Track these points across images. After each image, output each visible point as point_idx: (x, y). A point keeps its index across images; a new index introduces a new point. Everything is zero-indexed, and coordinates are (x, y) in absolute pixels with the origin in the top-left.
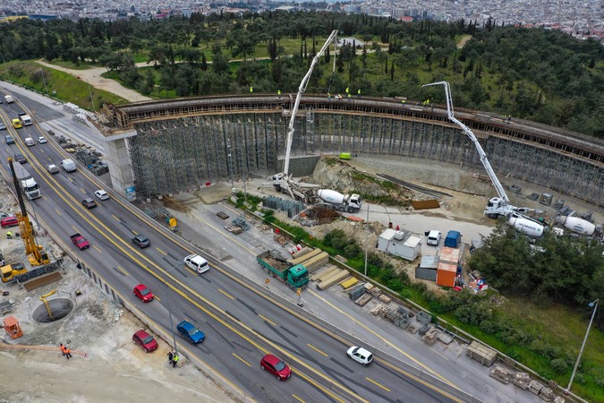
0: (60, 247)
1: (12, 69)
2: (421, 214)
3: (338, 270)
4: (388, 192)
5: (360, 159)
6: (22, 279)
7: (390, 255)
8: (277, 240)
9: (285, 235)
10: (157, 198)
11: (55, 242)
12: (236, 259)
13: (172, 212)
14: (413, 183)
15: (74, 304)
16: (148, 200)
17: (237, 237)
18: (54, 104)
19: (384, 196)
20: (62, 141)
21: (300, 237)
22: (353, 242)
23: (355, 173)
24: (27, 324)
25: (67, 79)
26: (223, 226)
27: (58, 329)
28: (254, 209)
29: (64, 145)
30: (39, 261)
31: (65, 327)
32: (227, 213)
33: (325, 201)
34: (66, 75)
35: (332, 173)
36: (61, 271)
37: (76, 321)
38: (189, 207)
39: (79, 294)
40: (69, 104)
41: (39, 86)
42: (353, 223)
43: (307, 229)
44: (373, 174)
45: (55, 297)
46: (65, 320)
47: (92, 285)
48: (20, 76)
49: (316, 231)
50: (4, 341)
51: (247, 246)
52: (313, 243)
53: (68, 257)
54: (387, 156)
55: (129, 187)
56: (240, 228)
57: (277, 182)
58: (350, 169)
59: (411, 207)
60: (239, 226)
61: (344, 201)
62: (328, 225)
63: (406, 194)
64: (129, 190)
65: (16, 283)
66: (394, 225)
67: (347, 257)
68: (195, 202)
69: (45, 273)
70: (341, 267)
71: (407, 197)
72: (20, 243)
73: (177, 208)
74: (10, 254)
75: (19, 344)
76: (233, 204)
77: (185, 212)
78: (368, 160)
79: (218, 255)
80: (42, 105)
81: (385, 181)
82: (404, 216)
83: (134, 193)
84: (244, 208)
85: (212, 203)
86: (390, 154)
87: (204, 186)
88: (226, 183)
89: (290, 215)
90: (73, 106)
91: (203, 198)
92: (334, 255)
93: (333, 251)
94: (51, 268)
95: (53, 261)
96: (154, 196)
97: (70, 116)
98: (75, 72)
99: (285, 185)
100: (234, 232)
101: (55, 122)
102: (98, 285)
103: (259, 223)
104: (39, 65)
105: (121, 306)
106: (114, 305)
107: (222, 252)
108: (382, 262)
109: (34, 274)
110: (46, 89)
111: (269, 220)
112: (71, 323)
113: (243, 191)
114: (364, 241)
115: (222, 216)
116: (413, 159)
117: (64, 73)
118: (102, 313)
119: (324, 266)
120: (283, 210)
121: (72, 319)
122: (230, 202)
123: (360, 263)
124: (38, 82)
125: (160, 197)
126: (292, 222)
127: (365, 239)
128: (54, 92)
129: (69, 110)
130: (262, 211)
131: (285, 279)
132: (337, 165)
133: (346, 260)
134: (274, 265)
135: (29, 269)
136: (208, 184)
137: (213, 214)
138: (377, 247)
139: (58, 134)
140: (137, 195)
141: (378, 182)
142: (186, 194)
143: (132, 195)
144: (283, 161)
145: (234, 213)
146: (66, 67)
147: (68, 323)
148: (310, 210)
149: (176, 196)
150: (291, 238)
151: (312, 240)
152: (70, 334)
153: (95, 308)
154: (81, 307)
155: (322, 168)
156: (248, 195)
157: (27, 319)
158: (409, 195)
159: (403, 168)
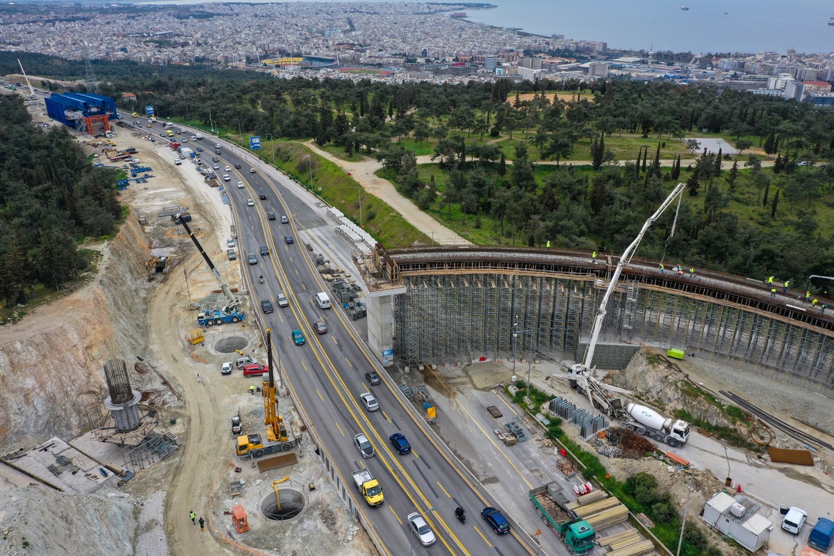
0: (300, 418)
1: (279, 150)
2: (781, 470)
3: (638, 537)
4: (734, 423)
5: (698, 361)
6: (256, 454)
7: (720, 533)
8: (561, 467)
9: (573, 462)
10: (417, 367)
11: (296, 409)
12: (503, 485)
13: (434, 394)
14: (776, 415)
15: (306, 502)
16: (407, 369)
17: (508, 449)
18: (318, 205)
19: (726, 429)
20: (320, 262)
21: (592, 471)
22: (666, 499)
23: (687, 383)
24: (255, 515)
25: (336, 173)
26: (493, 427)
27: (285, 532)
28: (537, 410)
29: (321, 268)
30: (277, 436)
31: (293, 531)
32: (501, 408)
33: (636, 421)
34: (337, 168)
35: (652, 377)
36: (297, 453)
37: (305, 526)
38: (454, 389)
39: (312, 489)
40: (335, 210)
41: (304, 178)
42: (671, 468)
43: (604, 461)
44: (714, 390)
45: (286, 486)
46: (294, 521)
47: (327, 481)
48: (286, 161)
49: (617, 467)
50: (229, 533)
51: (520, 468)
52: (610, 486)
53: (307, 433)
54: (741, 363)
55: (387, 349)
56: (515, 437)
57: (573, 376)
58: (681, 376)
59: (766, 456)
60: (513, 435)
61: (663, 427)
62: (635, 462)
63: (761, 433)
64: (386, 353)
65: (249, 457)
66: (734, 484)
67: (654, 519)
68: (463, 383)
69: (280, 451)
70: (645, 535)
71: (762, 438)
72: (259, 402)
73: (440, 388)
74: (248, 415)
75: (244, 541)
76: (510, 395)
77: (449, 395)
78: (710, 366)
79: (480, 472)
80: (304, 204)
81: (731, 407)
82: (753, 469)
83: (391, 357)
84: (524, 407)
85: (484, 389)
86: (746, 361)
87: (477, 361)
88: (505, 361)
89: (583, 433)
90: (338, 213)
91: (474, 379)
92: (637, 512)
93: (635, 506)
94: (288, 447)
95: (291, 439)
96: (414, 365)
97: (332, 226)
98: (346, 165)
99: (583, 384)
100: (505, 442)
101: (315, 232)
102: (335, 483)
103: (540, 434)
104: (308, 150)
105: (356, 520)
106: (349, 517)
107: (486, 469)
108: (706, 542)
109: (269, 450)
110: (312, 183)
111: (554, 433)
112: (299, 528)
113: (526, 378)
114: (683, 500)
115: (494, 413)
116: (782, 376)
117: (334, 165)
118: (334, 524)
119: (620, 524)
120: (575, 421)
121: (301, 521)
122: (506, 392)
123: (672, 536)
124: (304, 172)
125: (422, 368)
126: (585, 445)
127: (685, 498)
128: (320, 189)
129: (332, 217)
130: (547, 417)
131: (563, 535)
132: (662, 367)
133: (653, 526)
134: (550, 510)
135: (265, 444)
136: (482, 359)
137: (482, 406)
138: (702, 514)
139: (317, 251)
140: (394, 361)
141: (720, 406)
142: (453, 368)
143: (389, 360)
144: (585, 347)
145: (510, 411)
146: (336, 156)
147: (296, 526)
148: (613, 430)
149: (440, 368)
150: (580, 468)
151: (608, 480)
152: (297, 543)
153: (326, 514)
154: (313, 508)
155: (639, 365)
156: (531, 386)
157: (254, 510)
158: (767, 436)
159: (763, 389)
